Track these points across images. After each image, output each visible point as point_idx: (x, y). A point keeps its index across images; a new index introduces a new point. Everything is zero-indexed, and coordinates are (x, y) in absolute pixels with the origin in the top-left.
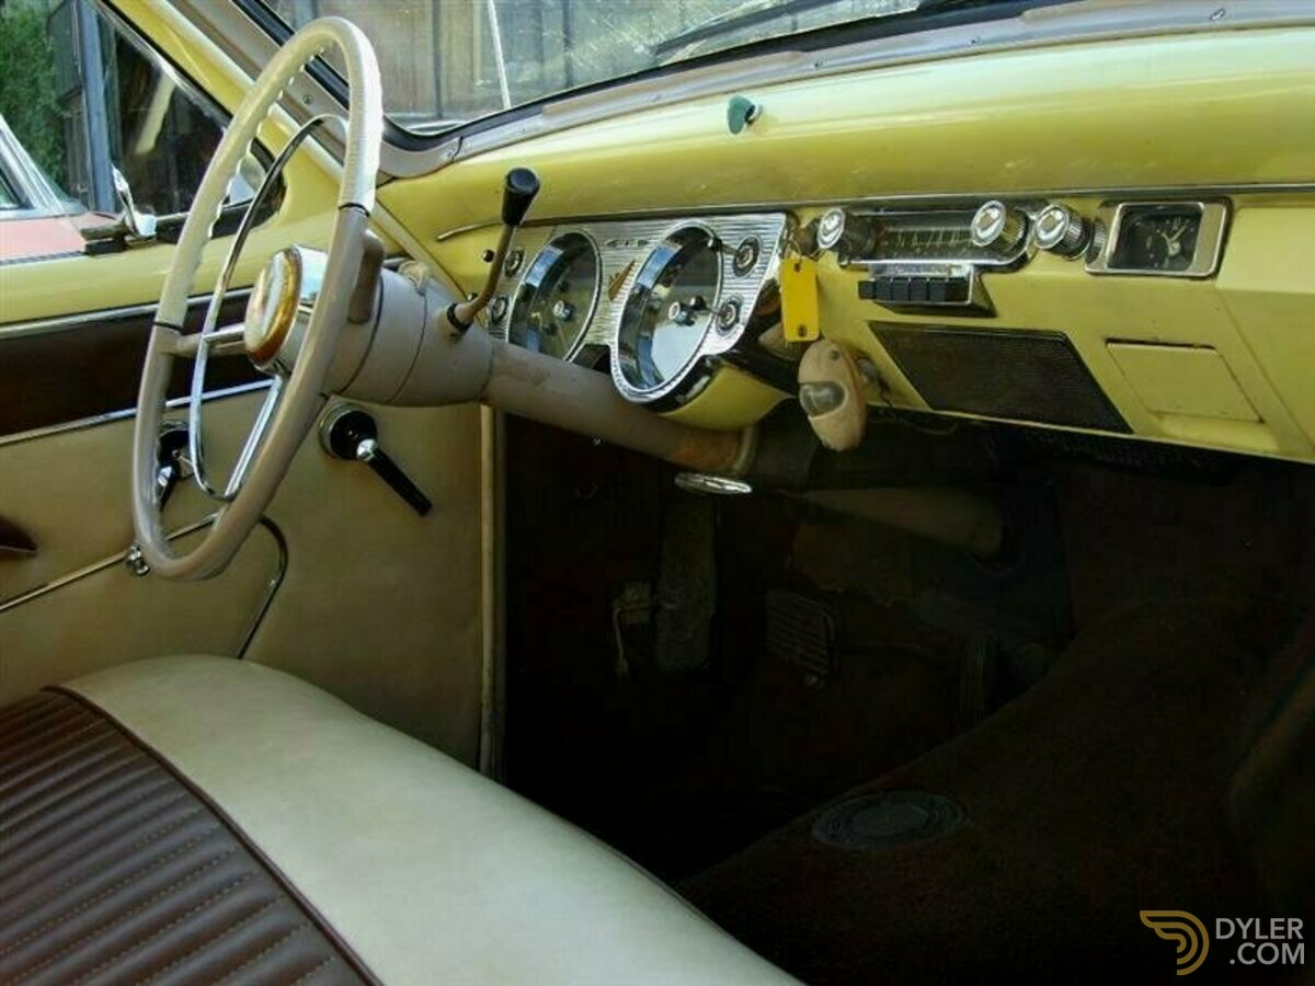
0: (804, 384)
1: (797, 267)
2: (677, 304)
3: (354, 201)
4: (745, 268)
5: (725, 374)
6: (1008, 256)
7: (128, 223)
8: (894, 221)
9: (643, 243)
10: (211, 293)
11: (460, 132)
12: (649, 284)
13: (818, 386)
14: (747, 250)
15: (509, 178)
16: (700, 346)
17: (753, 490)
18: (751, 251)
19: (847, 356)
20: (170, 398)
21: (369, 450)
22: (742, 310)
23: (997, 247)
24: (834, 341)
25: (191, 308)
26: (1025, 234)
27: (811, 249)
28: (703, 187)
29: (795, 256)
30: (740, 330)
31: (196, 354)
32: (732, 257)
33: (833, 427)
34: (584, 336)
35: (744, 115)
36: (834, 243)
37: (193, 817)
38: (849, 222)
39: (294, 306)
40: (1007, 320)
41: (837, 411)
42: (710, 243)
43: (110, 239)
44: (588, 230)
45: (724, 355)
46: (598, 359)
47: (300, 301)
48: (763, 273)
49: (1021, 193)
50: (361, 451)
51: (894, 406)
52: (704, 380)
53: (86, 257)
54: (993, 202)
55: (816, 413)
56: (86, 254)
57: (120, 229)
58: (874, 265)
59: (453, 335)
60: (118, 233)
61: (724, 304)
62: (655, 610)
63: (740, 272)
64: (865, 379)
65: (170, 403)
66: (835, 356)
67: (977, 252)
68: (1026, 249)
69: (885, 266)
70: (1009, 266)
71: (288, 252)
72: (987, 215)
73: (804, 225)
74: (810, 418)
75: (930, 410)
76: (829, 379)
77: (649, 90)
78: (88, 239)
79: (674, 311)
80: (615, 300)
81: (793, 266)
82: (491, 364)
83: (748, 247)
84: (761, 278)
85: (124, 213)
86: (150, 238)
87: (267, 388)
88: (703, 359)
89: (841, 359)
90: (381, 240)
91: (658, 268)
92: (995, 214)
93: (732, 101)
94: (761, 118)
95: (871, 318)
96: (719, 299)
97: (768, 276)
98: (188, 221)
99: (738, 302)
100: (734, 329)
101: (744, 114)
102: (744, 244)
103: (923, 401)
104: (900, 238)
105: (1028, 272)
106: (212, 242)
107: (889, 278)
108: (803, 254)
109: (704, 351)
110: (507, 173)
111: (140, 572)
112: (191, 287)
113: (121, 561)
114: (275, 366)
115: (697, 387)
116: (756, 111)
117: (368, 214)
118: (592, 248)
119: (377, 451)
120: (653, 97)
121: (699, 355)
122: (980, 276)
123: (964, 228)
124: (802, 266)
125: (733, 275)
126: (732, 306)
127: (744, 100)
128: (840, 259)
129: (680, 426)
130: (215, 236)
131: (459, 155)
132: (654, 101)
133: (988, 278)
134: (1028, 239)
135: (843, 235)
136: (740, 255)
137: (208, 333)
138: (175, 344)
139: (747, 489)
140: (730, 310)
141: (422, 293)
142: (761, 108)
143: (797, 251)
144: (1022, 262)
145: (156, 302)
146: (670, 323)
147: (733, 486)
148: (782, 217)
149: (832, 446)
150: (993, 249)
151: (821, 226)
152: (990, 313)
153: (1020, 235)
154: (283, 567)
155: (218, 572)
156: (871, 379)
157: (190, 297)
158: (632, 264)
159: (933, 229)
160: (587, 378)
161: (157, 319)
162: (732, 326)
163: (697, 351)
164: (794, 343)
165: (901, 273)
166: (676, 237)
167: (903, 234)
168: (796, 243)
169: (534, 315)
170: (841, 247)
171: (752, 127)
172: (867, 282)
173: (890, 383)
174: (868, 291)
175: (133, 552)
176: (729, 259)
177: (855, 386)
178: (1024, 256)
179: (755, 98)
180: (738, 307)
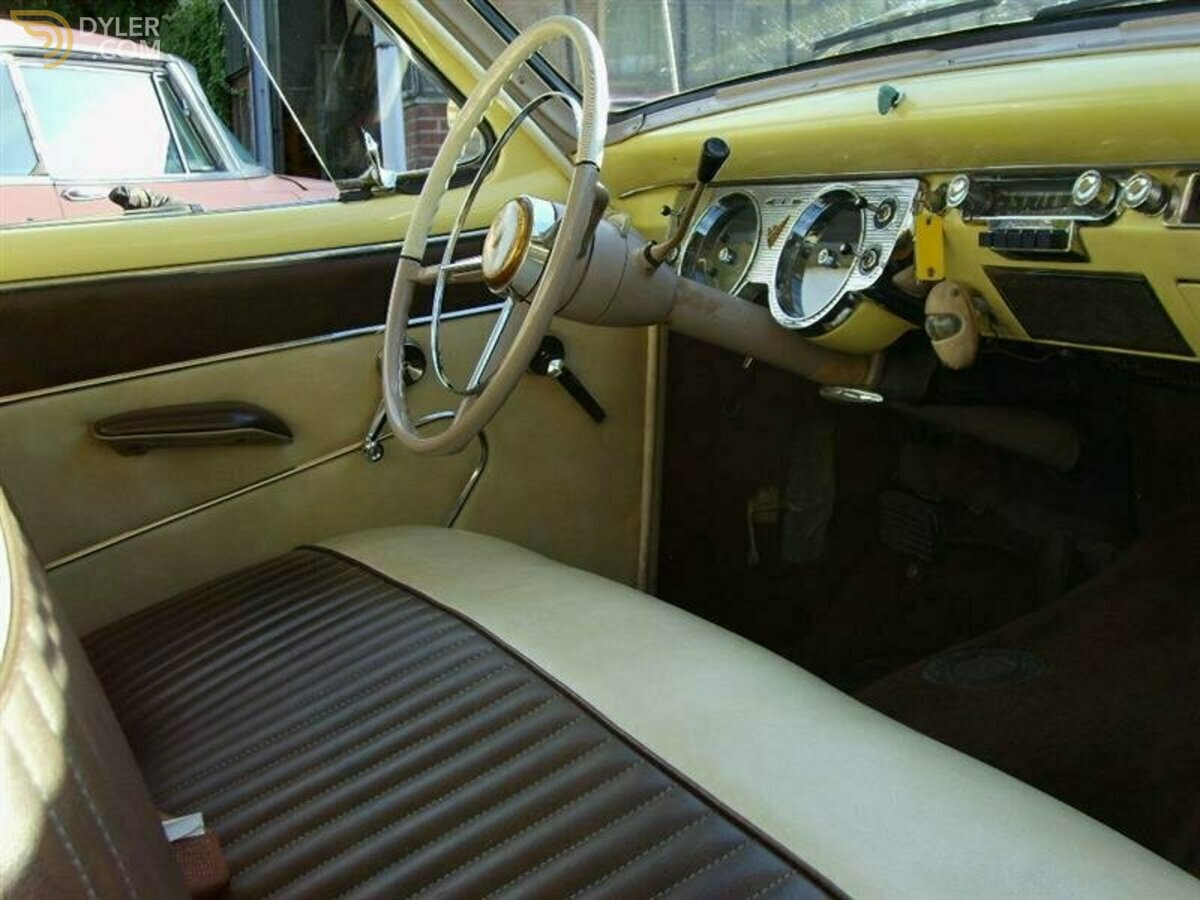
0: (929, 315)
1: (929, 222)
2: (825, 251)
3: (589, 160)
4: (882, 223)
5: (862, 307)
6: (1102, 213)
7: (375, 177)
8: (1010, 187)
9: (796, 202)
10: (448, 234)
11: (645, 110)
12: (802, 233)
13: (941, 317)
14: (886, 208)
15: (706, 144)
16: (845, 284)
17: (885, 399)
18: (890, 209)
19: (965, 293)
20: (411, 317)
21: (557, 368)
22: (882, 256)
23: (1093, 206)
24: (955, 282)
25: (430, 246)
26: (1115, 198)
27: (940, 206)
28: (846, 157)
29: (926, 213)
30: (879, 271)
31: (436, 282)
32: (874, 213)
33: (951, 350)
34: (746, 276)
35: (890, 101)
36: (959, 203)
37: (451, 630)
38: (973, 187)
39: (526, 244)
40: (1098, 264)
41: (956, 337)
42: (858, 202)
43: (359, 190)
44: (751, 192)
45: (865, 292)
46: (758, 294)
47: (531, 239)
48: (898, 226)
49: (1112, 164)
50: (551, 369)
51: (1000, 336)
52: (846, 311)
53: (340, 204)
54: (1089, 172)
55: (938, 339)
56: (340, 200)
57: (366, 182)
58: (991, 221)
59: (648, 269)
60: (366, 185)
61: (866, 252)
62: (783, 511)
63: (879, 225)
64: (978, 313)
65: (411, 322)
66: (956, 293)
67: (1078, 210)
68: (1115, 208)
69: (1000, 221)
70: (1103, 221)
71: (520, 201)
72: (1086, 181)
73: (934, 188)
74: (935, 343)
75: (1028, 339)
76: (949, 311)
77: (805, 79)
78: (340, 189)
79: (823, 257)
80: (773, 248)
81: (925, 221)
82: (675, 296)
83: (887, 205)
84: (898, 231)
85: (371, 168)
86: (391, 189)
87: (499, 310)
88: (847, 294)
89: (960, 296)
90: (607, 190)
91: (810, 221)
92: (1092, 180)
93: (881, 90)
94: (904, 104)
95: (985, 263)
96: (862, 245)
97: (903, 229)
98: (430, 176)
99: (878, 249)
100: (874, 271)
101: (890, 99)
102: (884, 203)
103: (1024, 332)
104: (1012, 199)
105: (1117, 227)
106: (449, 193)
107: (1004, 230)
108: (934, 211)
109: (848, 288)
110: (704, 140)
111: (374, 458)
112: (430, 229)
113: (359, 449)
114: (508, 291)
115: (840, 317)
116: (900, 96)
117: (598, 170)
118: (753, 206)
119: (563, 369)
120: (812, 85)
121: (844, 292)
122: (1078, 229)
123: (1066, 194)
124: (932, 222)
125: (874, 228)
126: (874, 253)
127: (891, 88)
128: (964, 215)
129: (822, 349)
130: (451, 187)
131: (644, 128)
132: (812, 87)
133: (1085, 231)
134: (1118, 201)
135: (968, 195)
136: (880, 212)
137: (446, 264)
138: (417, 274)
139: (879, 399)
140: (870, 255)
141: (624, 236)
142: (904, 96)
143: (928, 209)
144: (1112, 219)
145: (402, 240)
146: (818, 265)
147: (866, 396)
148: (915, 183)
149: (951, 365)
150: (1091, 208)
151: (950, 190)
152: (1084, 258)
153: (1112, 198)
154: (484, 462)
155: (460, 450)
156: (983, 314)
157: (429, 237)
158: (788, 219)
159: (1040, 194)
160: (748, 309)
161: (403, 253)
162: (873, 267)
163: (843, 288)
164: (924, 282)
165: (1014, 227)
166: (826, 197)
167: (1016, 198)
168: (928, 203)
169: (701, 260)
170: (966, 207)
171: (897, 109)
172: (987, 234)
173: (998, 316)
174: (986, 240)
175: (368, 442)
176: (870, 214)
177: (971, 316)
178: (1114, 213)
179: (899, 87)
180: (879, 254)
